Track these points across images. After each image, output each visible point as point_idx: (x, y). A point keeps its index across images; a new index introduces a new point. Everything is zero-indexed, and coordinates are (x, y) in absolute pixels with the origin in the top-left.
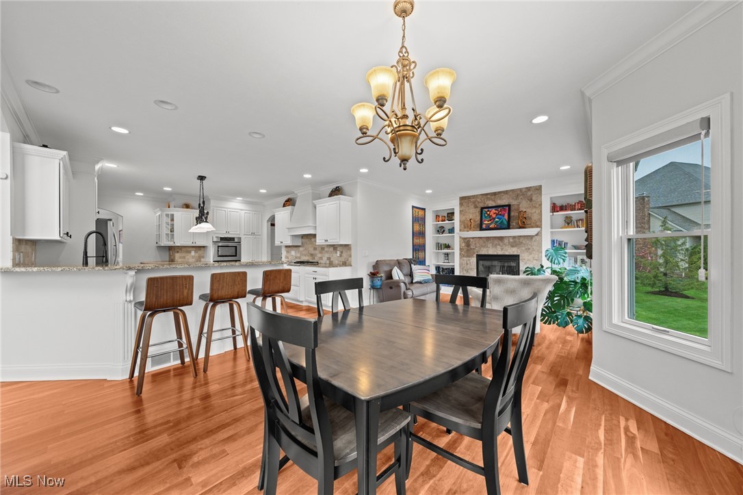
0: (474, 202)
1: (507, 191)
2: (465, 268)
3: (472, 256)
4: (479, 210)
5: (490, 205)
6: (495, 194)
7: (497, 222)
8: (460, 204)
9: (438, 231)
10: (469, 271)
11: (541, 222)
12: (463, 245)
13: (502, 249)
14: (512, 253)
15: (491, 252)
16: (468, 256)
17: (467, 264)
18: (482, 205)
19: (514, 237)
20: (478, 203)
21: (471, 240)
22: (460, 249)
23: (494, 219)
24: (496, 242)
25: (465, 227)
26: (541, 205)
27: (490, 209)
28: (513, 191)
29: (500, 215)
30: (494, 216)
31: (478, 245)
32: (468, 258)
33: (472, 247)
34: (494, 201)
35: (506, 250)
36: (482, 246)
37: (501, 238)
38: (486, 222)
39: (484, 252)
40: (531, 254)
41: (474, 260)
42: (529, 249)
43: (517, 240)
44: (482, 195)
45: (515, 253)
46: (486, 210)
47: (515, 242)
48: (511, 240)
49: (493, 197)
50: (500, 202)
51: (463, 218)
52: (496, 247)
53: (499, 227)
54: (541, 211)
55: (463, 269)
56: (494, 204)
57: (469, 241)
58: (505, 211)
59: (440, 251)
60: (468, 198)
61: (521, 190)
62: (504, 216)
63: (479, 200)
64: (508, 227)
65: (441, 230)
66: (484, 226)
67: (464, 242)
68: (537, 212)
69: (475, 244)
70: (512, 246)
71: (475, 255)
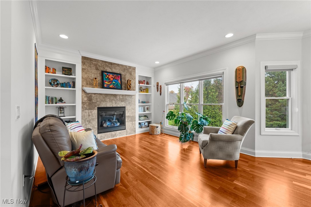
0: (96, 65)
1: (119, 64)
2: (88, 119)
3: (93, 109)
4: (99, 72)
5: (108, 71)
6: (111, 64)
7: (114, 84)
8: (82, 62)
9: (51, 83)
10: (91, 121)
11: (135, 88)
12: (86, 99)
13: (116, 103)
14: (121, 106)
15: (109, 105)
16: (90, 109)
17: (89, 116)
18: (102, 69)
19: (123, 95)
20: (99, 66)
21: (93, 95)
22: (82, 103)
23: (112, 81)
24: (112, 98)
25: (87, 84)
26: (135, 78)
27: (109, 74)
28: (122, 65)
29: (116, 79)
30: (112, 79)
31: (99, 100)
32: (90, 111)
33: (94, 101)
34: (111, 69)
35: (118, 104)
36: (102, 100)
37: (115, 95)
38: (107, 83)
39: (103, 105)
40: (131, 106)
41: (95, 112)
42: (130, 103)
43: (124, 97)
44: (102, 61)
45: (123, 106)
46: (106, 74)
47: (123, 98)
48: (121, 97)
49: (110, 65)
50: (114, 71)
51: (86, 76)
52: (112, 102)
53: (116, 88)
54: (135, 82)
55: (85, 120)
56: (111, 71)
57: (91, 96)
58: (119, 78)
59: (50, 105)
60: (91, 60)
61: (126, 66)
62: (118, 81)
63: (99, 64)
64: (121, 89)
65: (53, 82)
66: (105, 86)
67: (87, 97)
68: (134, 82)
69: (97, 99)
70: (122, 101)
71: (96, 108)
